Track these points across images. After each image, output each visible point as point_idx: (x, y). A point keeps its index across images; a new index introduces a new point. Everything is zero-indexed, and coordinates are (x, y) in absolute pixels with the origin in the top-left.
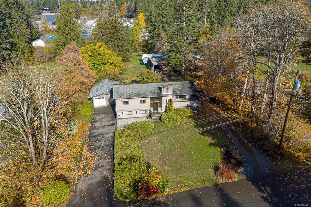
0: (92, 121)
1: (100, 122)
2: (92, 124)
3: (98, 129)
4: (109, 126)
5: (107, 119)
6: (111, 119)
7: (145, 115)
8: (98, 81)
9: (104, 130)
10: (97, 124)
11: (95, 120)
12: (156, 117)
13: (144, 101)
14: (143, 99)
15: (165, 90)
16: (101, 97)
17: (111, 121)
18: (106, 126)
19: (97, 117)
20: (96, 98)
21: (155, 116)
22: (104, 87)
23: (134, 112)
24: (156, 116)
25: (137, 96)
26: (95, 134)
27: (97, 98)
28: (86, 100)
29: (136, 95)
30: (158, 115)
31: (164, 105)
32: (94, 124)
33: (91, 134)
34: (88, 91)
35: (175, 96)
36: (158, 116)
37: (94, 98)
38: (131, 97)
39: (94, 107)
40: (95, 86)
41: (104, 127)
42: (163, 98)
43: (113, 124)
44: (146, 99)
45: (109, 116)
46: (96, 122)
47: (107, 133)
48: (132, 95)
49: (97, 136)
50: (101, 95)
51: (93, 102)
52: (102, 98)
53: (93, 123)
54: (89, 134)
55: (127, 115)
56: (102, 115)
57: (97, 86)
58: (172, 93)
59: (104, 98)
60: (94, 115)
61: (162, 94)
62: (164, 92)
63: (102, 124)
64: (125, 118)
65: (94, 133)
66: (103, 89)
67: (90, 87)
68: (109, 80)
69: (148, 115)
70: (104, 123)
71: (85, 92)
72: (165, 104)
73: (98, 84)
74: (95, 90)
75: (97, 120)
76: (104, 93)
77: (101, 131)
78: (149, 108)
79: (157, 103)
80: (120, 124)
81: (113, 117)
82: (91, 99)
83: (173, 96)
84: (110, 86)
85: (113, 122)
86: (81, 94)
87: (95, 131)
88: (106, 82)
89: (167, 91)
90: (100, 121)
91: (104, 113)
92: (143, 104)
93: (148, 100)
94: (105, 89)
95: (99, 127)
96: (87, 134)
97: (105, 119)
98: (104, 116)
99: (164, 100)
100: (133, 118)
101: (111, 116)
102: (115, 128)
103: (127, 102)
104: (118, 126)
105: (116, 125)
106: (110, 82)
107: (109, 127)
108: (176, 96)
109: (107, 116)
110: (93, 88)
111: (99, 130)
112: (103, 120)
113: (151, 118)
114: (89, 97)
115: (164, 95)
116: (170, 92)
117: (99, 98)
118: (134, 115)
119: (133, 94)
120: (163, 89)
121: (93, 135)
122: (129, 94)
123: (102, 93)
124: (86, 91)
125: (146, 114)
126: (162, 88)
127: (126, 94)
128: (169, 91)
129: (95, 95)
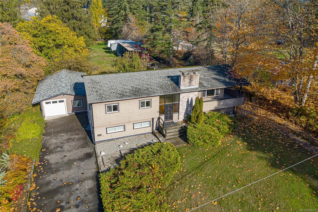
0: (41, 151)
1: (59, 151)
2: (41, 160)
3: (57, 170)
4: (81, 159)
5: (73, 144)
6: (82, 142)
7: (150, 130)
8: (50, 72)
9: (72, 171)
10: (53, 158)
11: (47, 148)
12: (172, 134)
13: (148, 104)
14: (146, 100)
15: (187, 80)
16: (58, 100)
17: (83, 146)
18: (74, 160)
19: (53, 141)
20: (47, 103)
21: (171, 131)
22: (61, 81)
23: (129, 127)
24: (173, 130)
25: (136, 93)
26: (50, 187)
27: (50, 102)
28: (29, 106)
29: (132, 92)
30: (176, 128)
31: (183, 109)
32: (46, 157)
33: (41, 186)
34: (31, 91)
35: (201, 91)
36: (176, 130)
37: (44, 103)
38: (123, 96)
39: (45, 119)
40: (46, 81)
41: (69, 164)
42: (182, 96)
43: (88, 156)
44: (153, 99)
45: (77, 136)
46: (51, 152)
47: (80, 181)
48: (125, 94)
49: (57, 191)
50: (57, 96)
51: (41, 110)
52: (60, 102)
53: (43, 156)
54: (36, 187)
55: (116, 132)
56: (61, 136)
57: (49, 81)
58: (197, 86)
59: (63, 101)
60: (46, 138)
61: (181, 88)
62: (184, 84)
63: (65, 156)
64: (112, 140)
65: (49, 183)
66: (60, 86)
67: (34, 83)
68: (69, 71)
69: (154, 128)
70: (68, 154)
71: (25, 93)
72: (186, 107)
73: (49, 77)
74: (44, 88)
75: (52, 147)
76: (64, 91)
77: (64, 175)
78: (157, 115)
79: (171, 106)
80: (103, 153)
81: (85, 139)
82: (38, 104)
83: (199, 91)
84: (72, 79)
85: (88, 150)
86: (18, 96)
87: (51, 177)
88: (64, 73)
89: (190, 83)
90: (59, 149)
91: (66, 131)
92: (146, 110)
93: (156, 102)
94: (63, 85)
95: (59, 165)
96: (31, 189)
97: (70, 144)
98: (65, 136)
99: (184, 99)
100: (127, 137)
101: (80, 136)
102: (95, 166)
103: (115, 108)
104: (100, 160)
105: (96, 157)
106: (70, 74)
107: (82, 164)
108: (203, 91)
109: (72, 137)
110: (40, 84)
111: (58, 173)
112: (66, 147)
113: (164, 136)
114: (34, 101)
115: (185, 90)
116: (195, 84)
117: (53, 102)
118: (130, 131)
119: (126, 91)
120: (184, 79)
121: (45, 189)
122: (119, 92)
123: (59, 93)
124: (28, 91)
125: (151, 127)
126: (182, 78)
127: (113, 91)
128: (193, 82)
129: (45, 98)
